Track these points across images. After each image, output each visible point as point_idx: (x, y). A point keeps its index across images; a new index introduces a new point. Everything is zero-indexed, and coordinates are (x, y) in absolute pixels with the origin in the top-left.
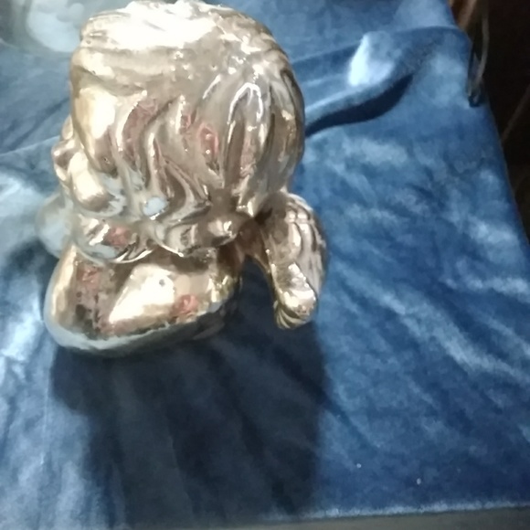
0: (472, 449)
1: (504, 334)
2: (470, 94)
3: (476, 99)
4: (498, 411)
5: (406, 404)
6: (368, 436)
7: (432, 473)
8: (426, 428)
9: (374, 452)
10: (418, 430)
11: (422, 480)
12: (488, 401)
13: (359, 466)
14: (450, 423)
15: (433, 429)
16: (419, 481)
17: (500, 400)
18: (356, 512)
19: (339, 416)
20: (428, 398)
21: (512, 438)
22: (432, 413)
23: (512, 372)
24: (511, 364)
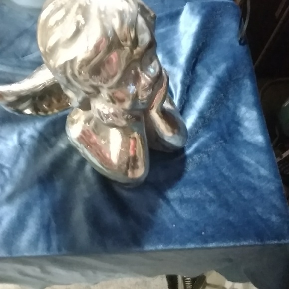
0: (231, 218)
1: (250, 163)
2: (239, 39)
3: (242, 42)
4: (244, 200)
5: (199, 196)
6: (180, 211)
7: (210, 230)
8: (208, 208)
9: (182, 220)
10: (204, 209)
11: (205, 232)
12: (240, 195)
13: (174, 225)
14: (220, 206)
15: (212, 209)
16: (203, 233)
17: (246, 195)
18: (171, 247)
19: (165, 201)
20: (211, 194)
21: (251, 213)
22: (212, 201)
23: (253, 182)
24: (252, 177)
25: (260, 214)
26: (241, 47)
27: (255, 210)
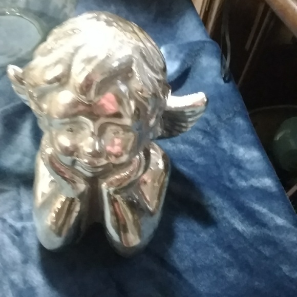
0: (256, 284)
1: (263, 212)
3: (227, 79)
4: (266, 258)
5: (215, 261)
6: (195, 284)
8: (228, 274)
10: (223, 277)
12: (259, 252)
14: (241, 269)
15: (232, 274)
17: (267, 251)
20: (227, 256)
21: (277, 274)
22: (230, 265)
23: (271, 234)
24: (269, 229)
25: (287, 274)
26: (227, 85)
27: (281, 269)
